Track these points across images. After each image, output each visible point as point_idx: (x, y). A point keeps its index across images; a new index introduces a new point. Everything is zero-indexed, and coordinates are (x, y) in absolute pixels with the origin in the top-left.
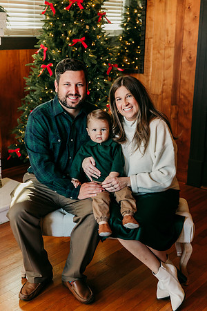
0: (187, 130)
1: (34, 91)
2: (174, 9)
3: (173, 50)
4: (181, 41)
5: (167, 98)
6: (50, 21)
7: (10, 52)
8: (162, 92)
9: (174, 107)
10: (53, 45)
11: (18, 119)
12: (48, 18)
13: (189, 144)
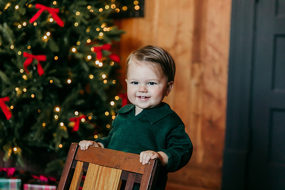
0: (219, 102)
5: (184, 52)
8: (176, 44)
9: (196, 66)
13: (223, 125)
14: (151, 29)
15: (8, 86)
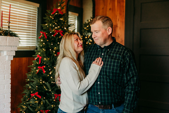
1: (33, 82)
6: (43, 42)
7: (17, 59)
10: (45, 55)
11: (22, 99)
12: (42, 41)
15: (49, 105)
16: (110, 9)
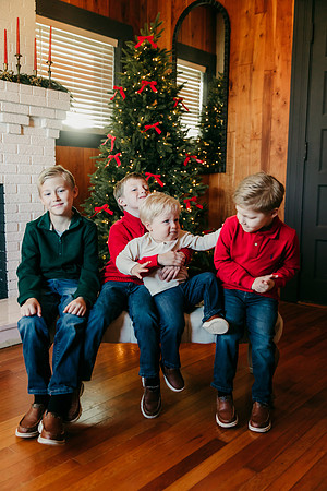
2: (260, 97)
3: (260, 142)
4: (269, 131)
6: (119, 108)
12: (117, 106)
14: (231, 181)
16: (261, 36)
